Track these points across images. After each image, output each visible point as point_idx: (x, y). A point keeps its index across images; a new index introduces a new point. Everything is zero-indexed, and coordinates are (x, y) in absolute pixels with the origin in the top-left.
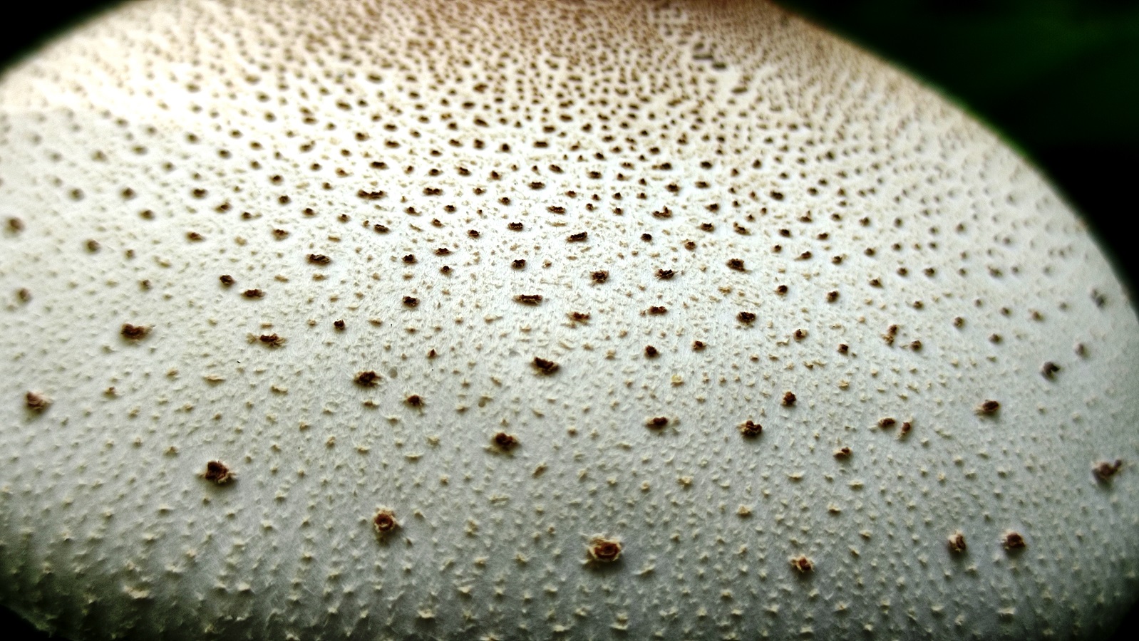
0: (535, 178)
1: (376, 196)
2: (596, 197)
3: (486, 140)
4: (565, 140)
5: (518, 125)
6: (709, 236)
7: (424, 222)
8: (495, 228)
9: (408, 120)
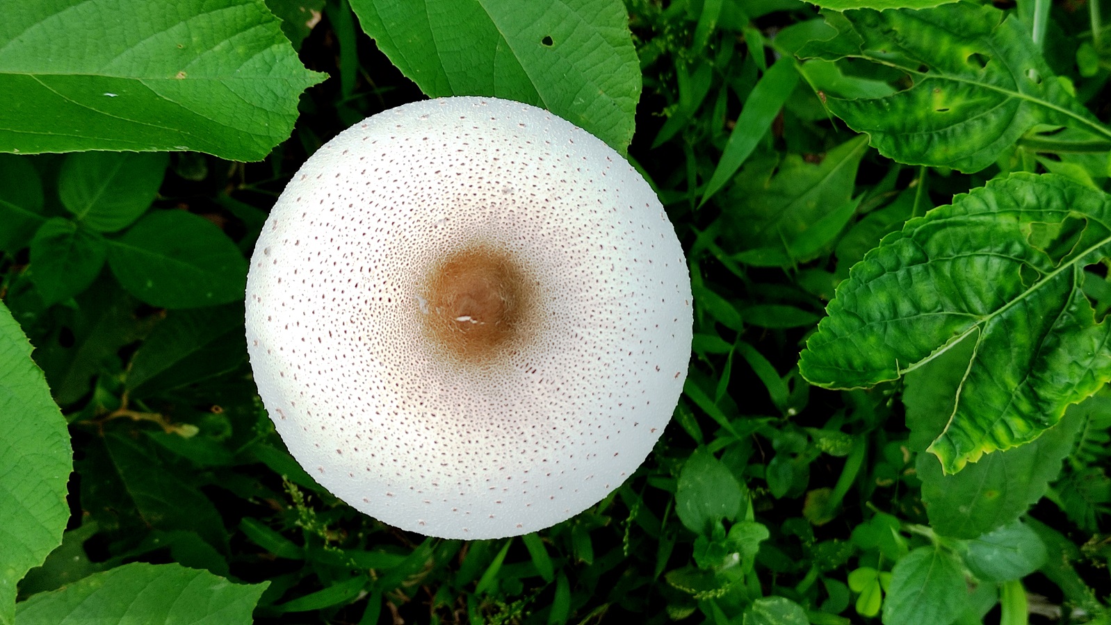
0: (488, 451)
1: (445, 465)
2: (505, 453)
3: (471, 439)
4: (493, 433)
5: (479, 431)
6: (537, 454)
7: (461, 472)
8: (479, 471)
9: (447, 434)
